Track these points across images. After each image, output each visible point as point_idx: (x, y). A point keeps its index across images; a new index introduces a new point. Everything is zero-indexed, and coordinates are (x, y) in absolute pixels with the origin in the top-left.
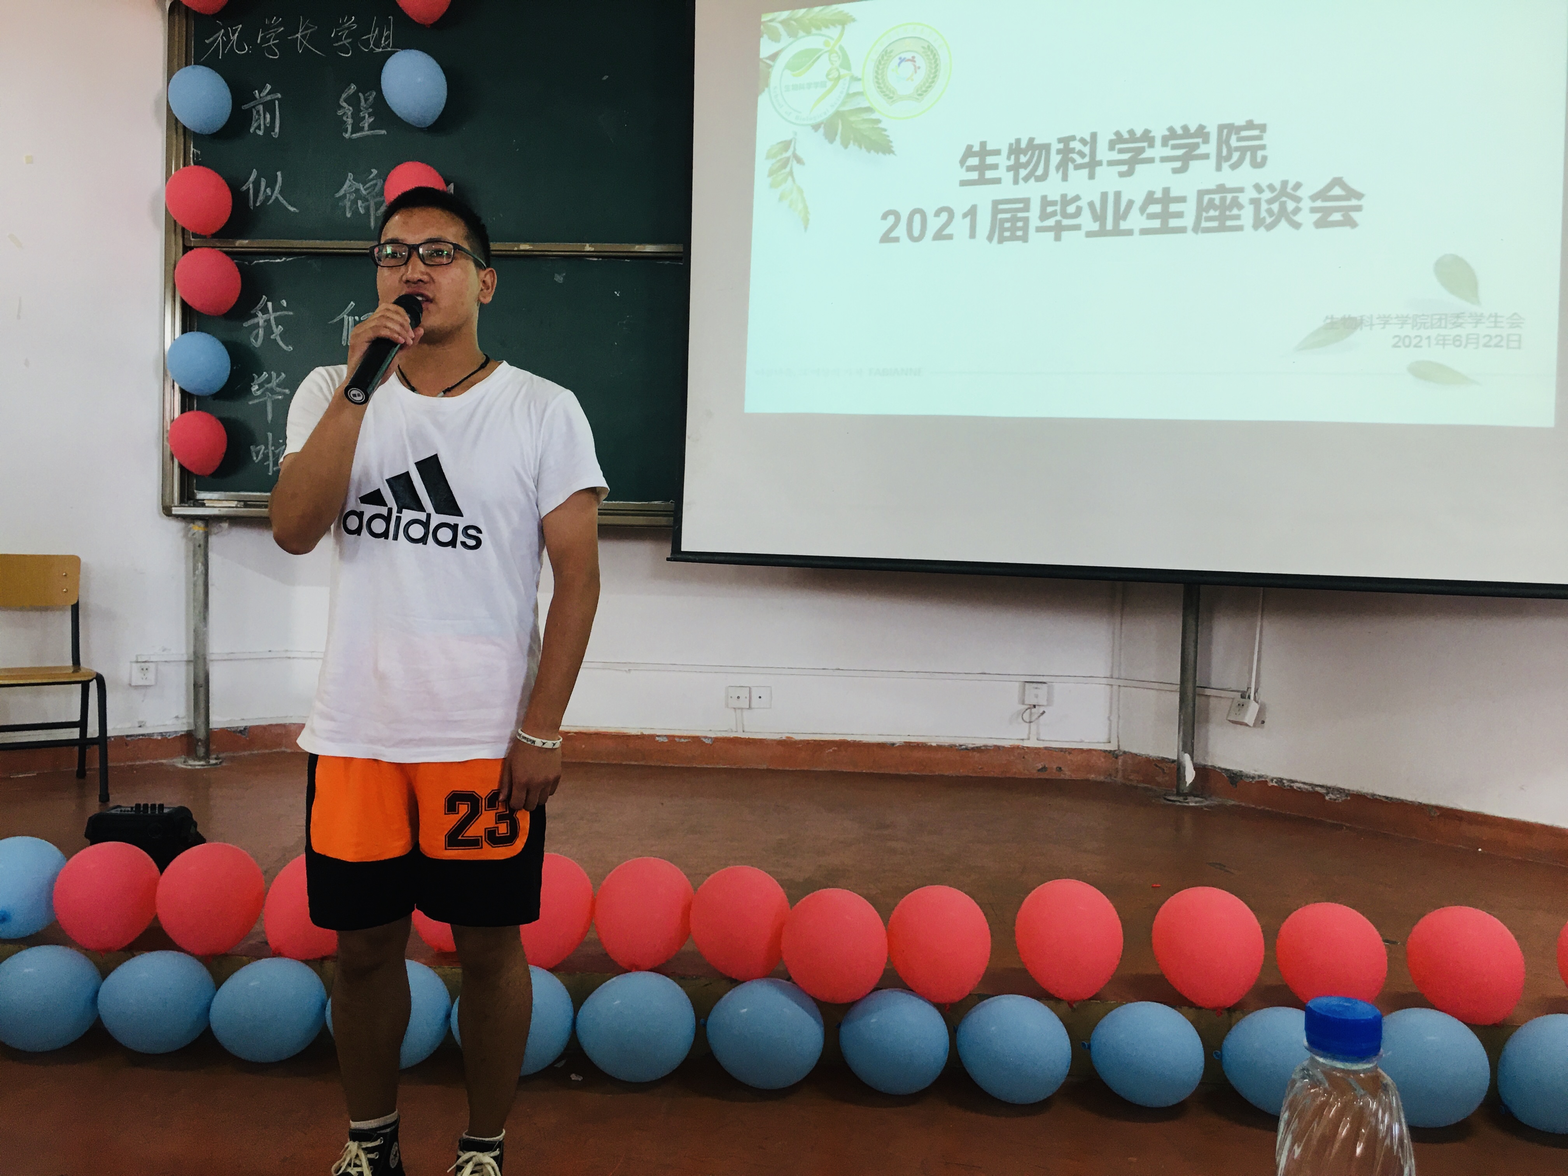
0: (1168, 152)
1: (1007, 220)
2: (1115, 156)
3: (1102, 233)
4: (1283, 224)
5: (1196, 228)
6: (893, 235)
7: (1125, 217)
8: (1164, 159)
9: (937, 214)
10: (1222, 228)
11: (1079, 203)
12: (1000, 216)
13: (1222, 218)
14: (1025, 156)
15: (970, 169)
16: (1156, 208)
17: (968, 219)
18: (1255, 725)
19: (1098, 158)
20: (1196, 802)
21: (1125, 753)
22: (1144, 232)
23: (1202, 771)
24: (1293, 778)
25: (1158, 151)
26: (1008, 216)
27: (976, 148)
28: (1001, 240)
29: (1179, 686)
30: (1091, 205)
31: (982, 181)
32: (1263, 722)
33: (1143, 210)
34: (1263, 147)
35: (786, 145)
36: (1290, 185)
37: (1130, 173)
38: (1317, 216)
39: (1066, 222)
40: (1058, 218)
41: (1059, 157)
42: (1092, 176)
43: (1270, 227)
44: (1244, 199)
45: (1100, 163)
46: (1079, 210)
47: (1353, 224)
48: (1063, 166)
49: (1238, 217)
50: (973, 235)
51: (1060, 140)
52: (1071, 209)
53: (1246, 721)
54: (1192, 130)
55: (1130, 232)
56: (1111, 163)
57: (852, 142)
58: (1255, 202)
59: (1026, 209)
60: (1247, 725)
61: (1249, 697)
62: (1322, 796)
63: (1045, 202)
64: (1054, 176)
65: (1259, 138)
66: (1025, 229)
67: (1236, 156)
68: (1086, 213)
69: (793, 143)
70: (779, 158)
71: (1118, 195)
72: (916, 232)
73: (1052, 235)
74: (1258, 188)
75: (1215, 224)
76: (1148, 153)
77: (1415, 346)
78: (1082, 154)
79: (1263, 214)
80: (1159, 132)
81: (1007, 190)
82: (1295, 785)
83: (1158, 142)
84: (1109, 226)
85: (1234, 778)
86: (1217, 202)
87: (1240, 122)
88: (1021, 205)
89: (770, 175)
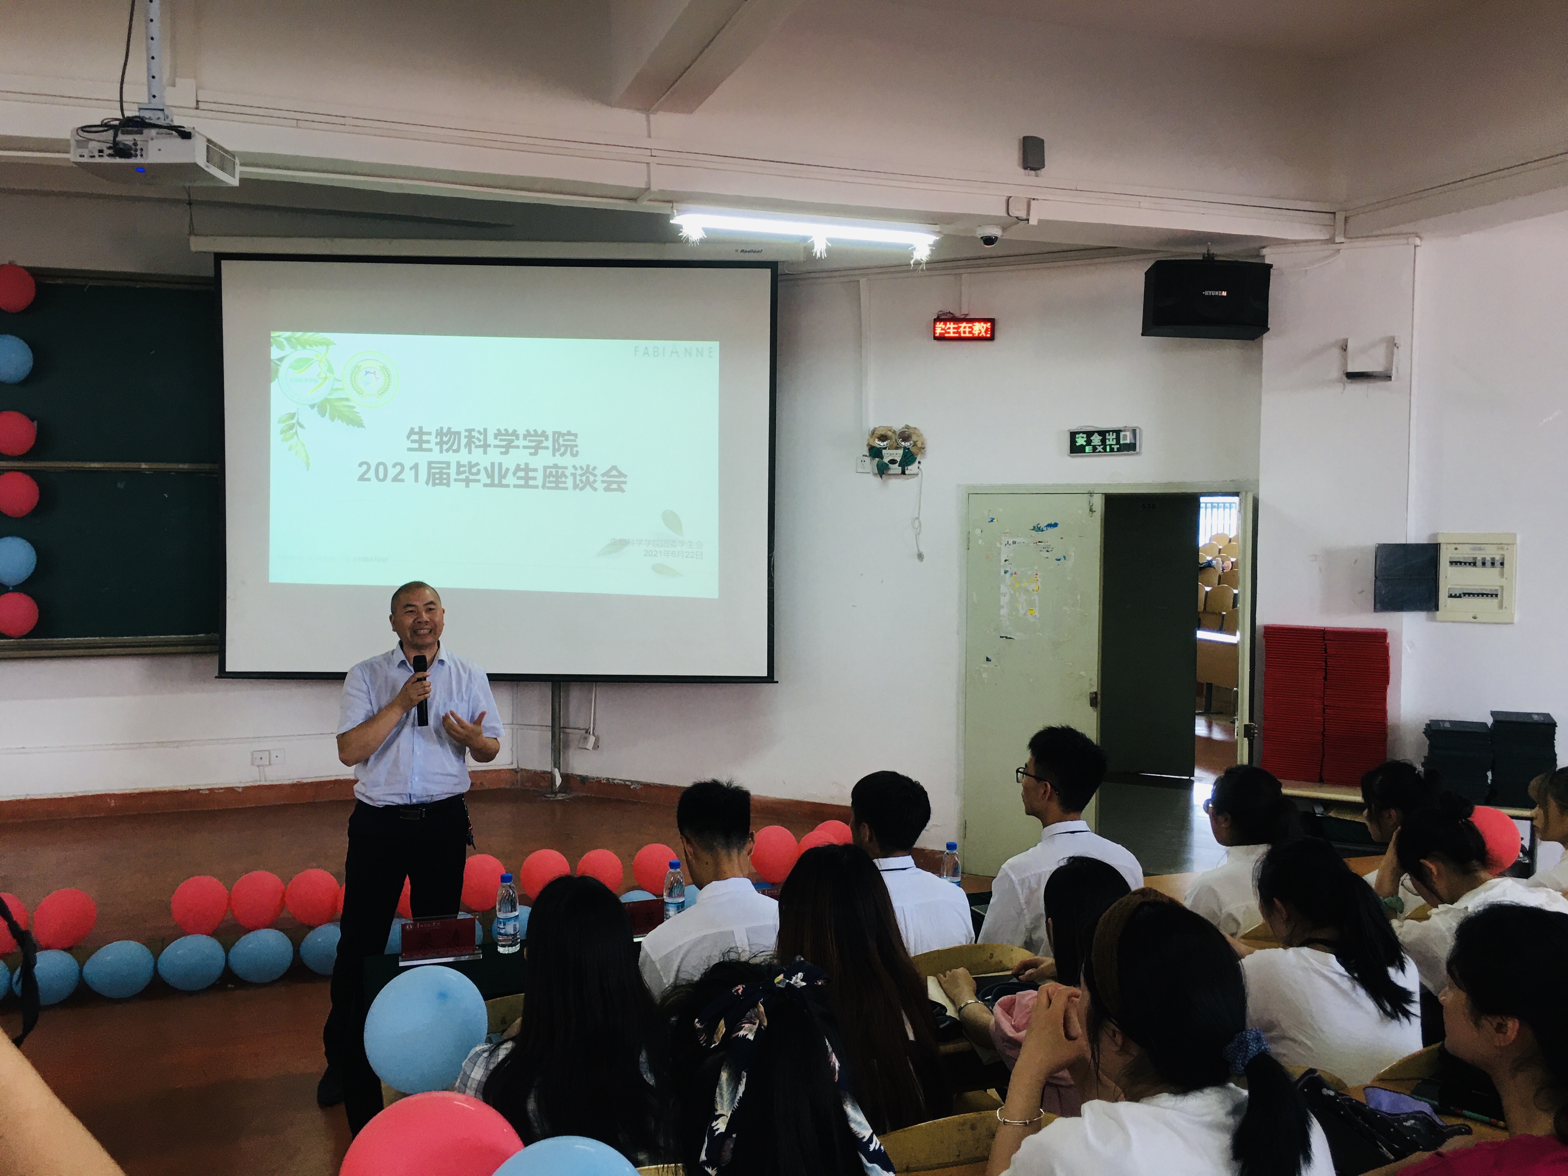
0: (526, 443)
1: (437, 473)
2: (497, 442)
3: (492, 485)
4: (588, 487)
5: (544, 487)
6: (366, 477)
7: (505, 477)
8: (525, 447)
9: (394, 466)
10: (557, 488)
11: (478, 467)
12: (433, 471)
13: (557, 482)
14: (446, 437)
15: (413, 441)
16: (522, 474)
17: (413, 471)
18: (594, 748)
19: (488, 443)
20: (562, 797)
21: (522, 770)
22: (515, 486)
23: (566, 777)
24: (614, 778)
25: (521, 442)
26: (438, 471)
27: (417, 430)
28: (434, 484)
29: (551, 728)
30: (486, 468)
31: (420, 449)
32: (598, 747)
33: (514, 474)
34: (576, 446)
35: (292, 416)
36: (591, 467)
37: (506, 453)
38: (605, 485)
39: (471, 477)
40: (467, 474)
41: (466, 440)
42: (485, 453)
43: (582, 489)
44: (568, 472)
45: (490, 446)
46: (479, 471)
47: (623, 491)
48: (468, 445)
49: (565, 483)
50: (416, 480)
51: (466, 431)
52: (474, 470)
53: (587, 747)
54: (539, 433)
55: (508, 486)
56: (495, 446)
57: (337, 418)
58: (574, 475)
59: (448, 467)
60: (588, 749)
61: (590, 733)
62: (629, 786)
63: (459, 465)
64: (464, 451)
65: (575, 441)
66: (448, 479)
67: (563, 449)
68: (483, 472)
69: (296, 416)
70: (287, 423)
71: (500, 464)
72: (381, 476)
73: (464, 484)
74: (575, 467)
75: (553, 485)
76: (516, 443)
77: (654, 556)
78: (479, 440)
79: (578, 482)
80: (521, 432)
81: (436, 455)
82: (616, 782)
83: (521, 437)
84: (496, 482)
85: (584, 780)
86: (554, 473)
87: (564, 431)
88: (445, 465)
89: (282, 432)
